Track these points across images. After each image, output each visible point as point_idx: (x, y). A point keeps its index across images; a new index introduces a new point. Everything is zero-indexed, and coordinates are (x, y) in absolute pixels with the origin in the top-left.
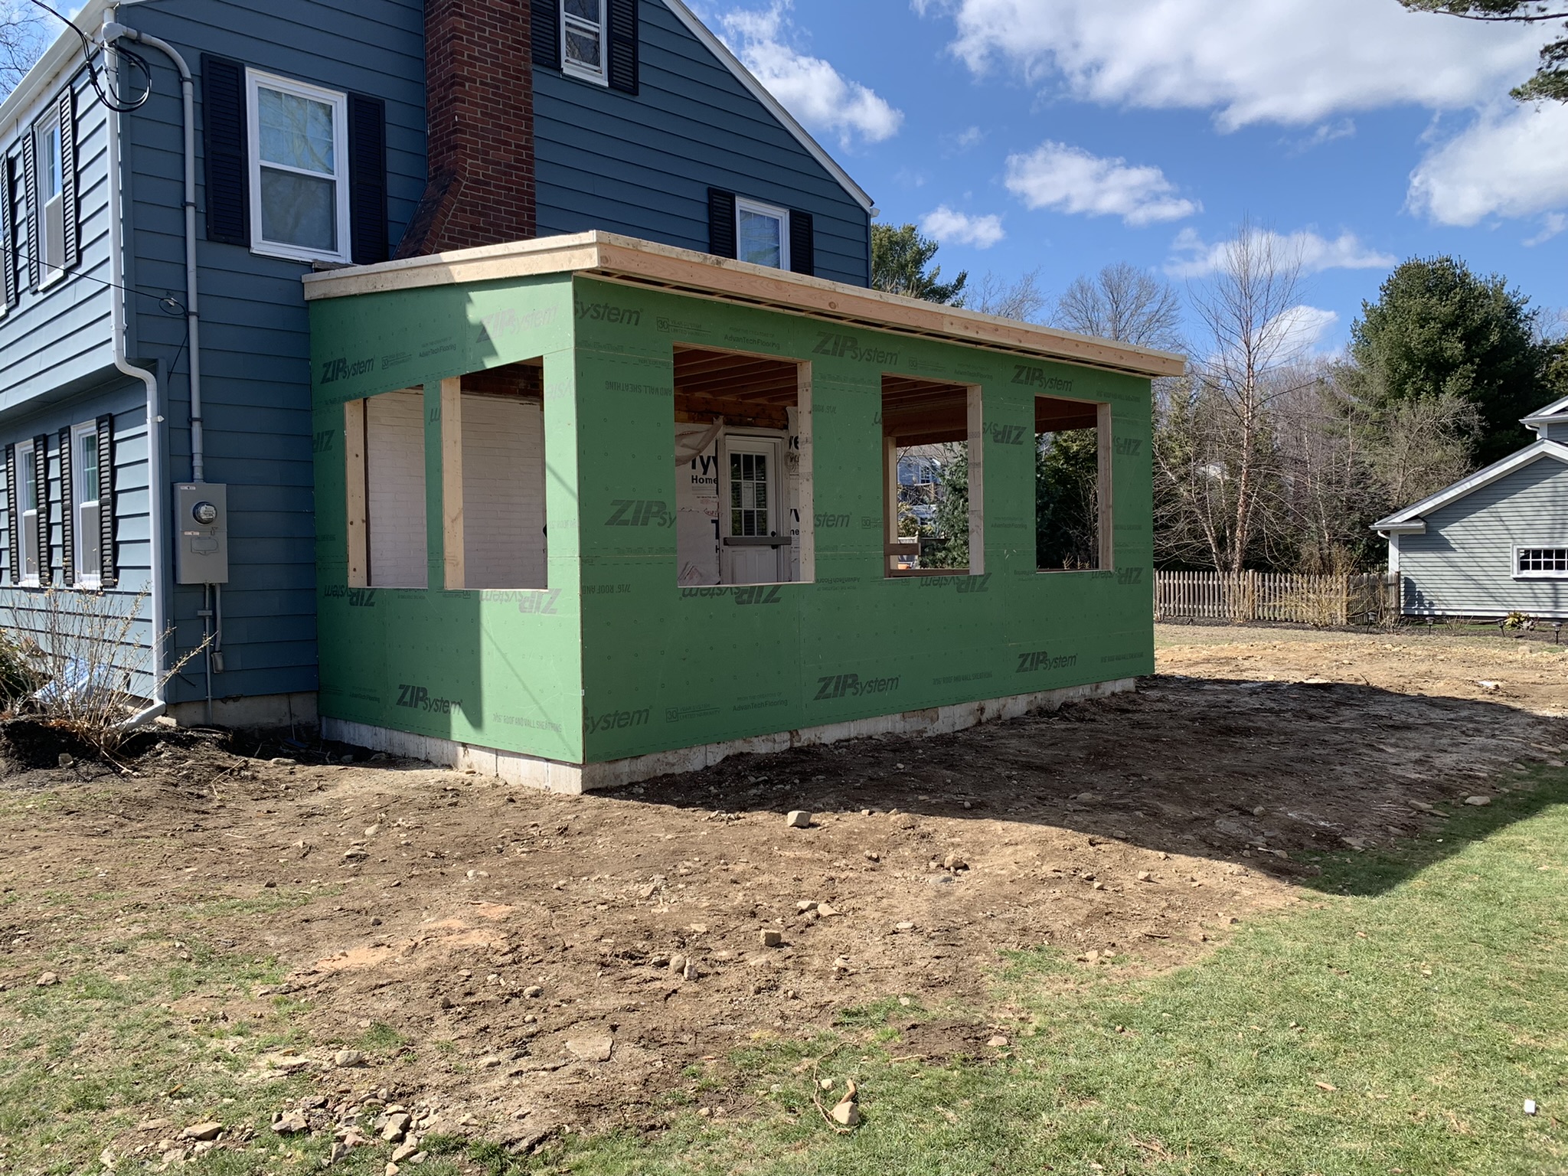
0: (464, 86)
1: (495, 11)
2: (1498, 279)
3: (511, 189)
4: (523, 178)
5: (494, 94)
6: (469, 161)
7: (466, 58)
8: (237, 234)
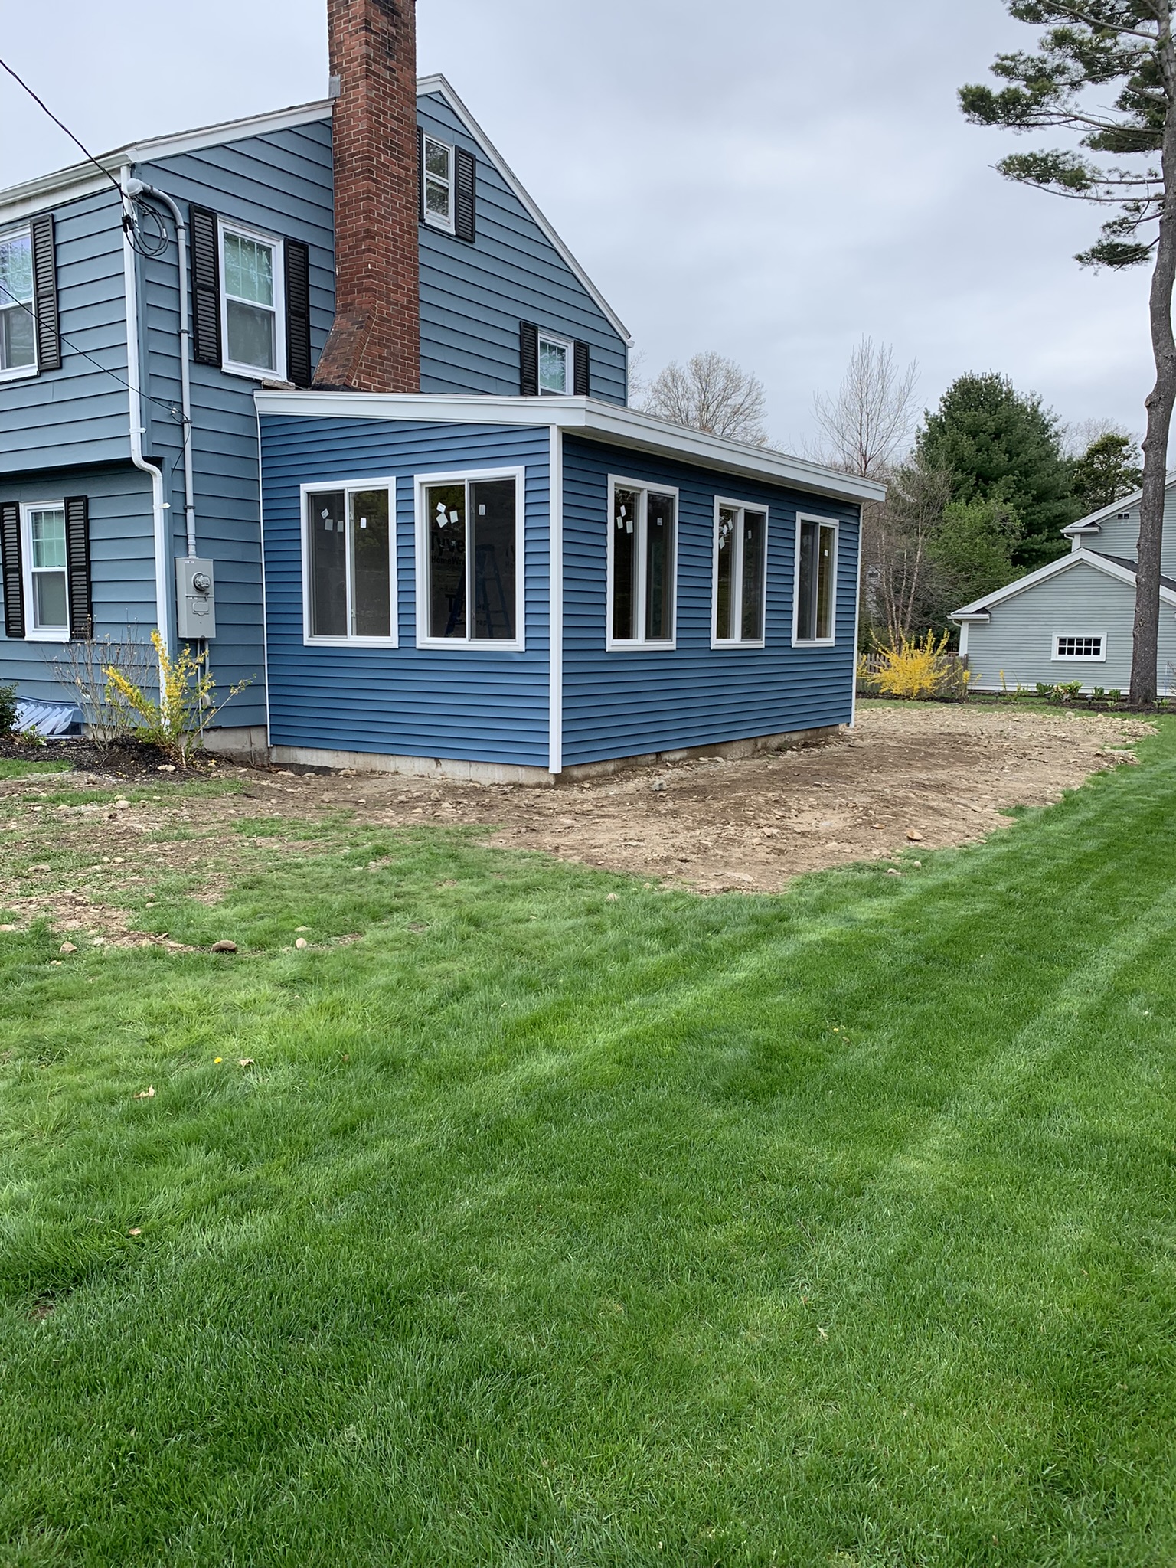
0: (375, 239)
1: (394, 176)
2: (1036, 398)
3: (404, 326)
4: (411, 316)
5: (394, 246)
6: (378, 302)
7: (376, 216)
8: (215, 356)
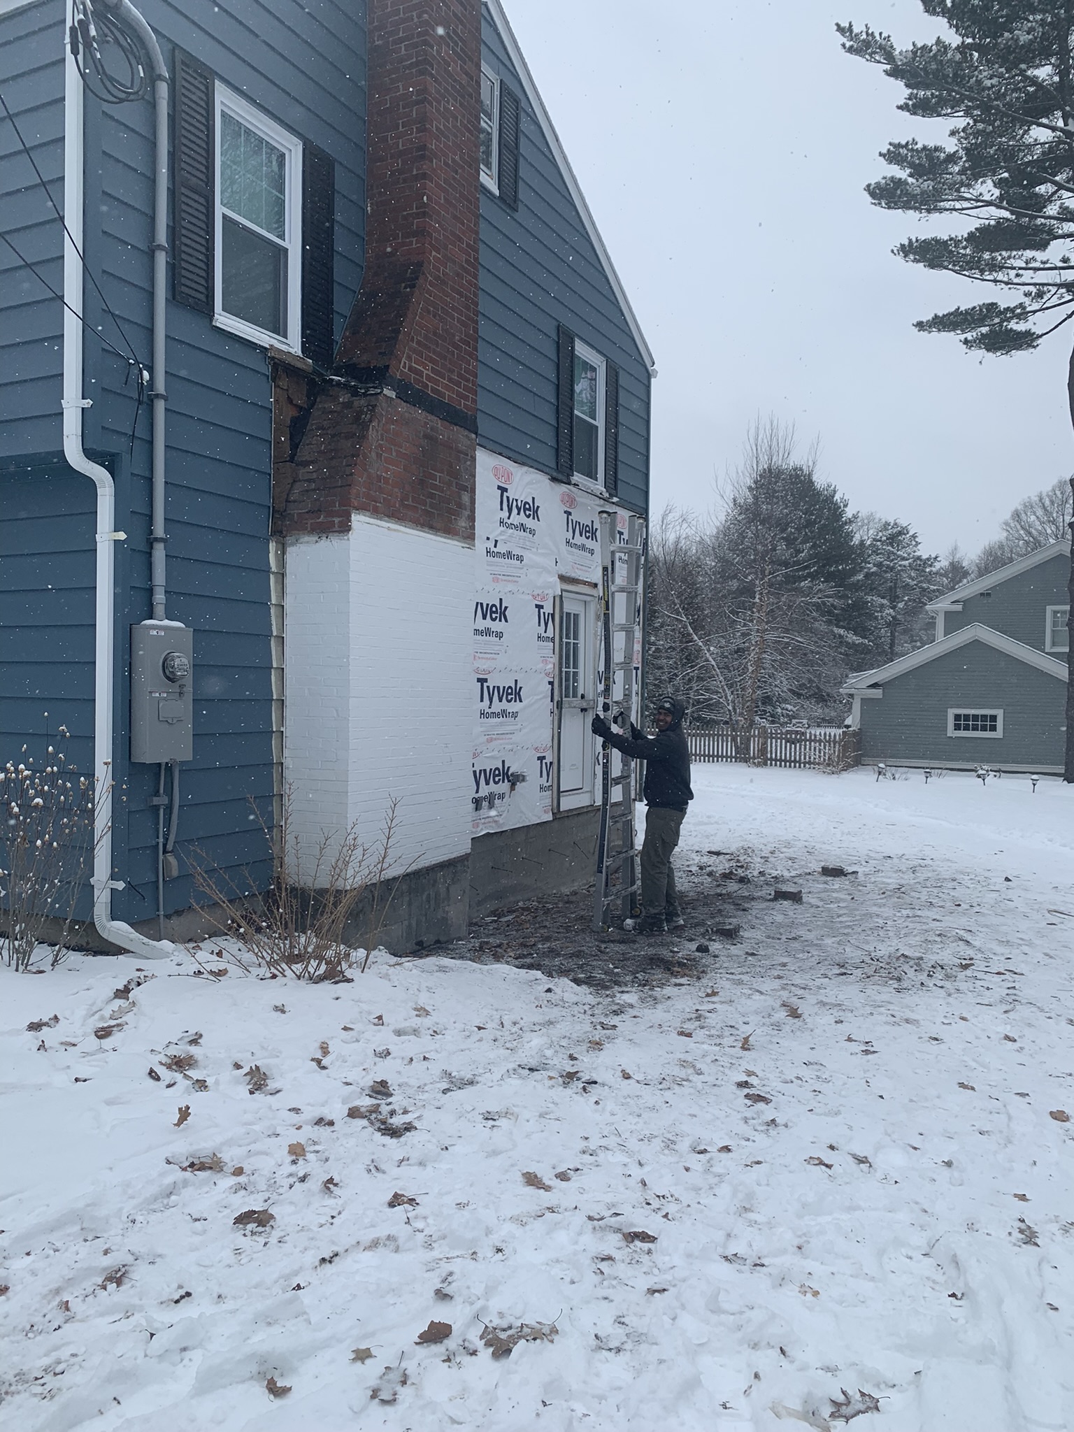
3: (461, 294)
5: (453, 178)
6: (434, 253)
8: (202, 297)
